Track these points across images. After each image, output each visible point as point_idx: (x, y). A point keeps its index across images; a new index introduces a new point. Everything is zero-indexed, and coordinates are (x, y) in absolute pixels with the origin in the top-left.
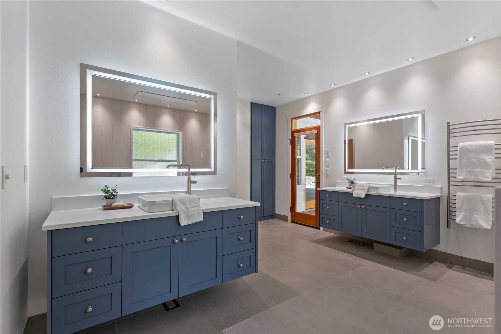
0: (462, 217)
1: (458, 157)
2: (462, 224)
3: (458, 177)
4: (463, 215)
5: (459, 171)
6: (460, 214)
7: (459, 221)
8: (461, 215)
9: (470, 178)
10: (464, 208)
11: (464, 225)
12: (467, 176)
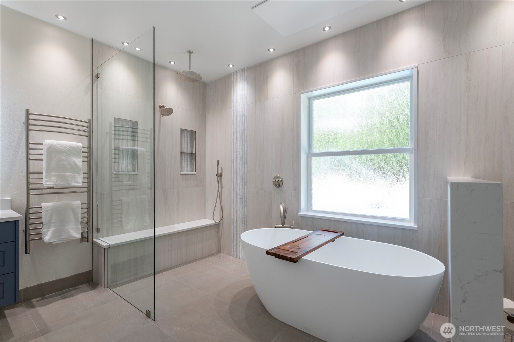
0: (52, 233)
1: (44, 157)
2: (52, 242)
3: (46, 183)
4: (53, 231)
5: (46, 176)
6: (49, 230)
7: (50, 239)
8: (51, 231)
9: (61, 183)
10: (54, 222)
11: (53, 243)
12: (58, 182)
